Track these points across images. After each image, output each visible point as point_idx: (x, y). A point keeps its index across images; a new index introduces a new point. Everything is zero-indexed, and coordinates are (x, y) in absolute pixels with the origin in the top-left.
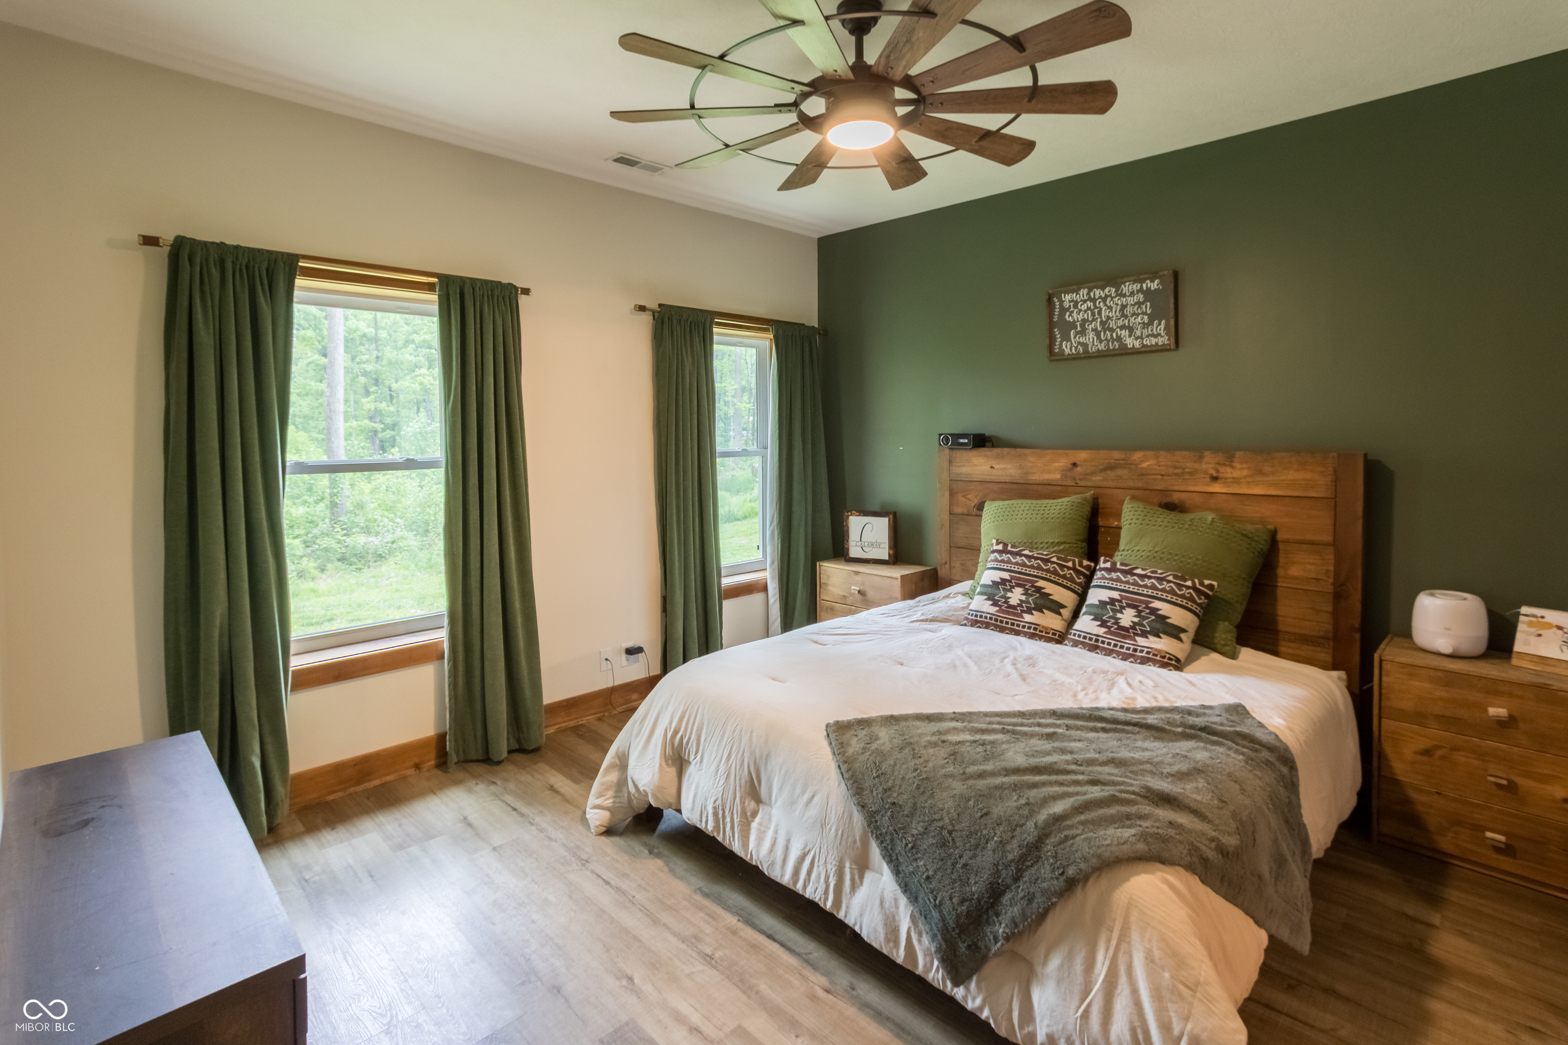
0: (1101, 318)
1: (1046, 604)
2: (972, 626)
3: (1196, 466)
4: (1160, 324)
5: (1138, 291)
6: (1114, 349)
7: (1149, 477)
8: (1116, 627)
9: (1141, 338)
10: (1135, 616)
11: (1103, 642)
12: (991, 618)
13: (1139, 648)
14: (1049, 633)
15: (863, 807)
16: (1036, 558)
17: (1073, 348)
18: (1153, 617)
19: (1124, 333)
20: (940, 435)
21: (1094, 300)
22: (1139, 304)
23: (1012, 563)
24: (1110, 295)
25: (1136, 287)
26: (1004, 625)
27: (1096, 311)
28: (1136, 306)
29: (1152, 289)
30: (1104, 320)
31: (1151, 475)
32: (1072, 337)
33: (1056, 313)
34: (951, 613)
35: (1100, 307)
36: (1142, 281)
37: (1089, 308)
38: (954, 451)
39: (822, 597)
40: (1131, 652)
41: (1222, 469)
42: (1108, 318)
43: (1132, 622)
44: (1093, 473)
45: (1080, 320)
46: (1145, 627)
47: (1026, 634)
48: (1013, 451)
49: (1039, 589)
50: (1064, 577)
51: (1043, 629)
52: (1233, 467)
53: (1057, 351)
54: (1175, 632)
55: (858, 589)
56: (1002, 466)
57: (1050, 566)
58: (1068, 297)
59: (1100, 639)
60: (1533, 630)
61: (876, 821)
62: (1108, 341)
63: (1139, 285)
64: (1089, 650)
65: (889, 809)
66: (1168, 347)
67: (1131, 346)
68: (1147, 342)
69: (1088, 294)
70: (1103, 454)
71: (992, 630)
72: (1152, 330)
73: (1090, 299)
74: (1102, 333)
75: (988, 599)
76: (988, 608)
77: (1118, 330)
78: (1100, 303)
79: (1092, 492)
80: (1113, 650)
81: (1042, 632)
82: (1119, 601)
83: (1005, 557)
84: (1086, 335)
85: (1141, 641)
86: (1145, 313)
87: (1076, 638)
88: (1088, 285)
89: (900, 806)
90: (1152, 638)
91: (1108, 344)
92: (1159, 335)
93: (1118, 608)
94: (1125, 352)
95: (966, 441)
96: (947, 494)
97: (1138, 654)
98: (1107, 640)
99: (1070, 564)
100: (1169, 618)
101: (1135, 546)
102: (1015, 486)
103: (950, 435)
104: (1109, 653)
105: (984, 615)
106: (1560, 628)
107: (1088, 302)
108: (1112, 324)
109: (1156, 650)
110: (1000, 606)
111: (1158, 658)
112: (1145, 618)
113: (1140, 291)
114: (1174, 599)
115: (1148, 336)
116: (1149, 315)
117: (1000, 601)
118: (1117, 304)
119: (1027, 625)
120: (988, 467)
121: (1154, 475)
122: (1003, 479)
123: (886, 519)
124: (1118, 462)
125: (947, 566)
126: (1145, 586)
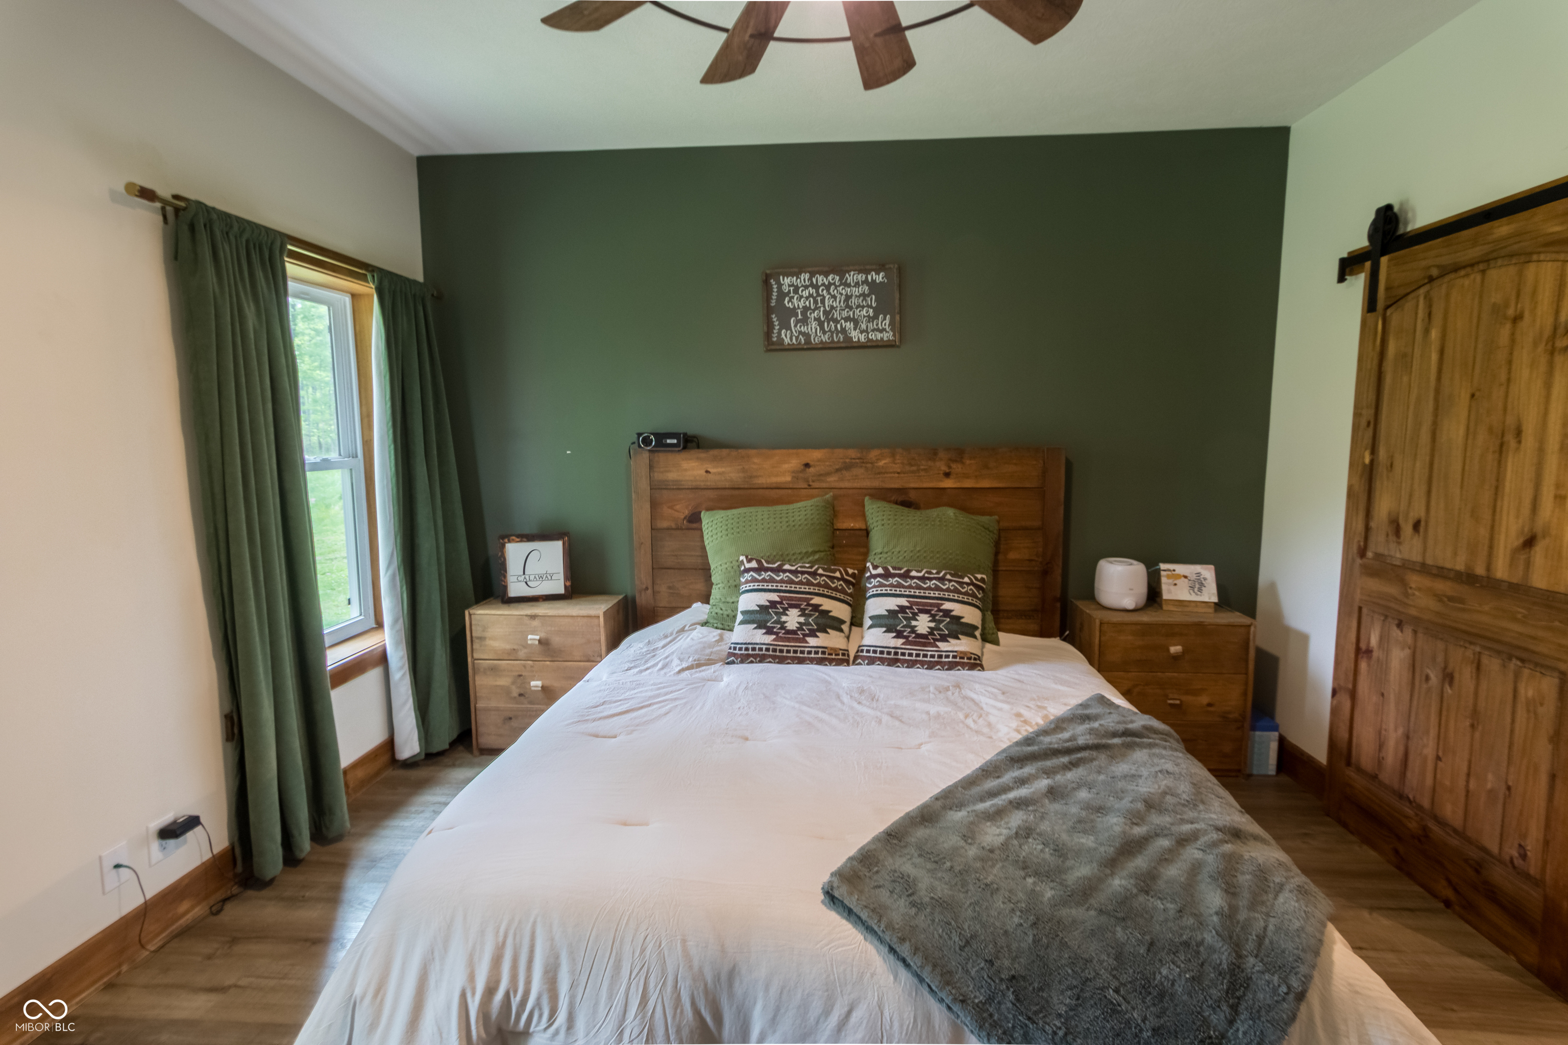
0: (824, 307)
1: (828, 623)
2: (742, 662)
3: (930, 463)
4: (885, 319)
5: (863, 283)
6: (839, 342)
7: (886, 475)
8: (914, 635)
9: (867, 331)
10: (930, 621)
11: (903, 654)
12: (767, 650)
13: (944, 654)
14: (839, 655)
15: (963, 1001)
16: (803, 573)
17: (794, 338)
18: (948, 620)
19: (849, 325)
20: (639, 435)
21: (816, 287)
22: (864, 295)
23: (777, 582)
24: (834, 284)
25: (861, 277)
26: (785, 654)
27: (819, 299)
28: (861, 298)
29: (878, 281)
30: (828, 309)
31: (887, 473)
32: (792, 325)
33: (774, 297)
34: (708, 651)
35: (823, 295)
36: (867, 272)
37: (811, 295)
38: (656, 454)
39: (476, 656)
40: (936, 659)
41: (954, 466)
42: (832, 307)
43: (929, 627)
44: (828, 474)
45: (801, 307)
46: (943, 631)
47: (812, 661)
48: (734, 453)
49: (816, 607)
50: (836, 589)
51: (832, 652)
52: (963, 463)
53: (775, 339)
54: (968, 630)
55: (538, 637)
56: (720, 470)
57: (819, 580)
58: (786, 281)
59: (900, 651)
60: (1170, 581)
61: (991, 1015)
62: (832, 333)
63: (864, 276)
64: (889, 665)
65: (1008, 988)
66: (894, 343)
67: (856, 339)
68: (872, 336)
69: (810, 279)
70: (839, 452)
71: (770, 662)
72: (877, 325)
73: (812, 285)
74: (826, 324)
75: (759, 627)
76: (760, 637)
77: (843, 321)
78: (823, 290)
79: (831, 494)
80: (916, 661)
81: (831, 654)
82: (910, 608)
83: (765, 575)
84: (807, 325)
85: (943, 646)
86: (870, 306)
87: (871, 654)
88: (810, 269)
89: (1024, 978)
90: (953, 641)
91: (832, 336)
92: (884, 330)
93: (911, 615)
94: (849, 346)
95: (675, 441)
96: (647, 506)
97: (944, 660)
98: (907, 652)
99: (838, 574)
100: (962, 617)
101: (894, 547)
102: (737, 492)
103: (652, 434)
104: (911, 664)
105: (757, 647)
106: (1186, 577)
107: (810, 289)
108: (836, 315)
109: (961, 652)
110: (777, 634)
111: (965, 660)
112: (940, 622)
113: (866, 282)
114: (961, 598)
115: (873, 330)
116: (874, 309)
117: (774, 627)
118: (841, 294)
119: (813, 650)
120: (702, 472)
121: (891, 473)
122: (720, 485)
123: (559, 544)
124: (853, 461)
125: (650, 591)
126: (929, 588)
